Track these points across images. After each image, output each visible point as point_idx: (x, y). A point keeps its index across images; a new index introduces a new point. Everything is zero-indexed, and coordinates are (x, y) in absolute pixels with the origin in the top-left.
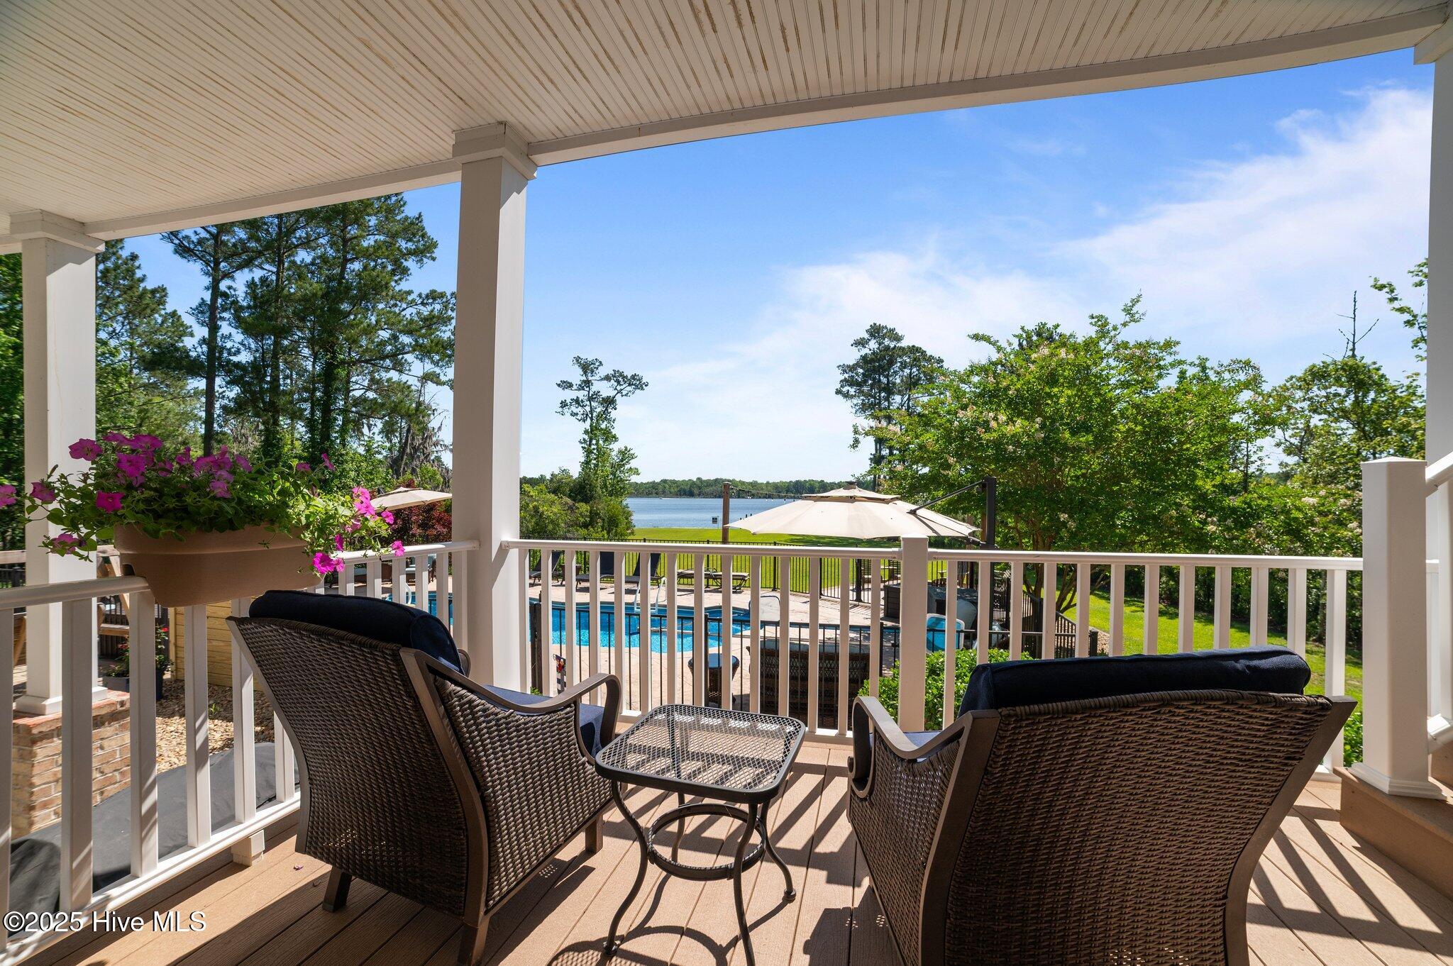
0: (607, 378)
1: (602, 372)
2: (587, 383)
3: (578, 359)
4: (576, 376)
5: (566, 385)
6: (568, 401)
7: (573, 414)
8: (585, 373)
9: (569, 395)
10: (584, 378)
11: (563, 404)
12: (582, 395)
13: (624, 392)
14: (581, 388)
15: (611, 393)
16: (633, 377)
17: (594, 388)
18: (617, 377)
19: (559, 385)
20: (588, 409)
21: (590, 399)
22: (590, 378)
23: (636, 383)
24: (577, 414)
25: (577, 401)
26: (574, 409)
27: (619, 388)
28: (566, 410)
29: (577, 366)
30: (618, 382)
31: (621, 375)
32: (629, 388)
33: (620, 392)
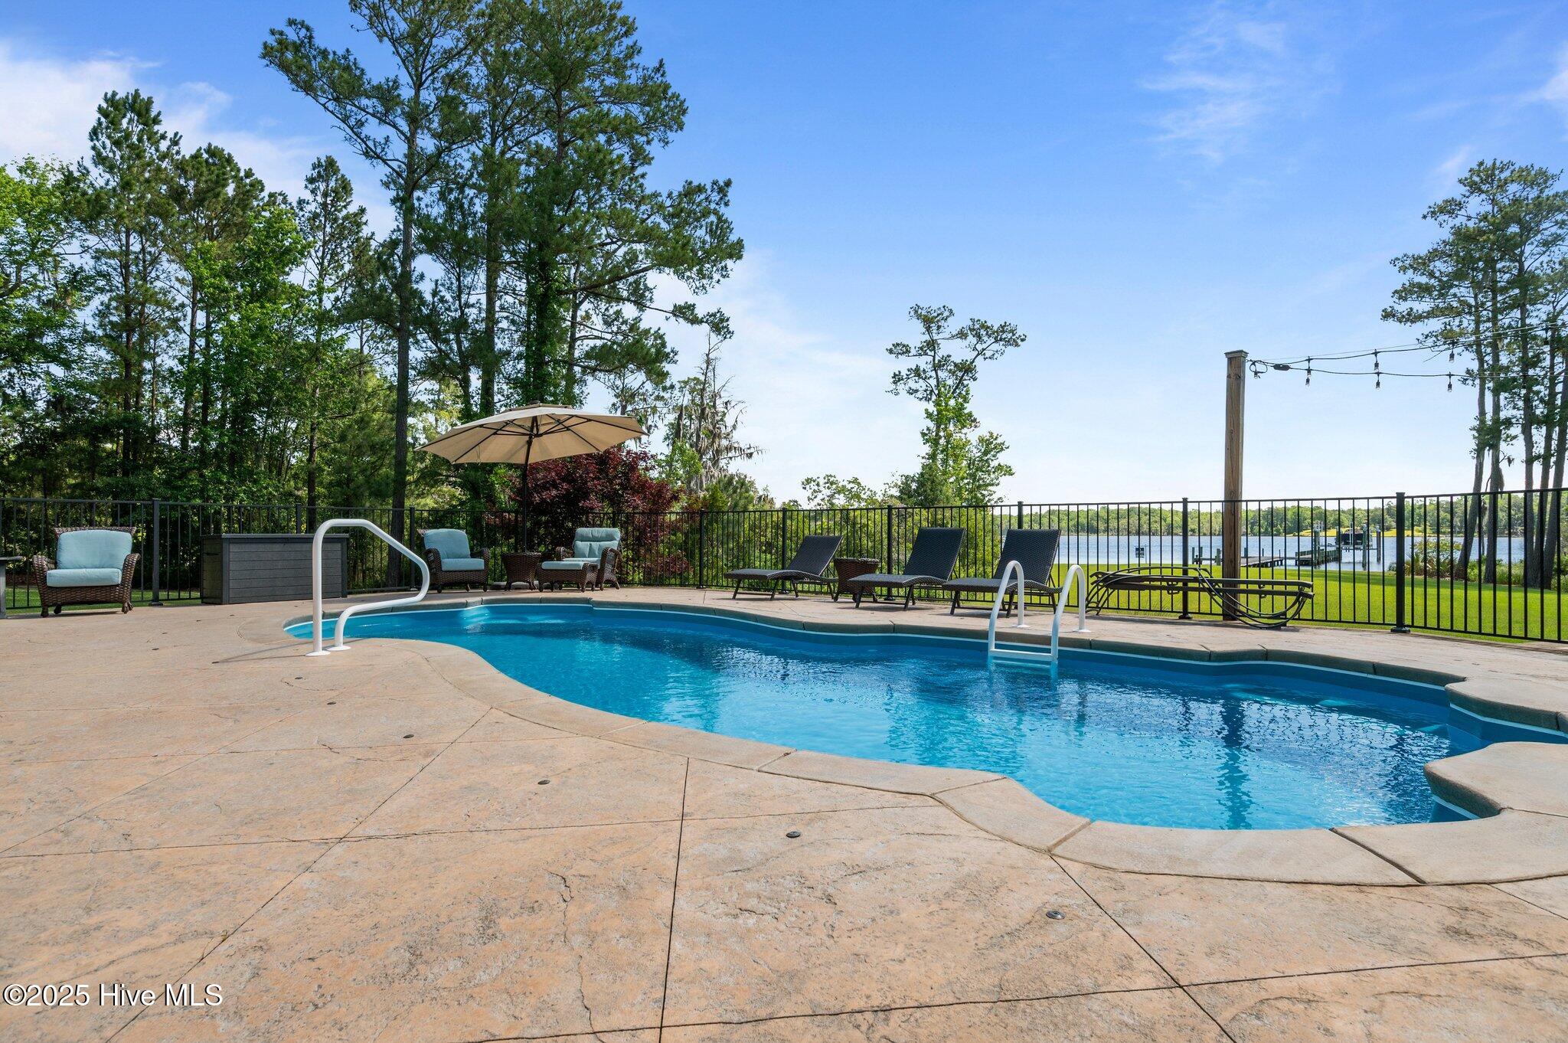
0: (962, 335)
1: (953, 325)
2: (932, 345)
3: (916, 311)
4: (915, 336)
5: (900, 349)
6: (904, 373)
7: (912, 392)
8: (928, 329)
9: (904, 364)
10: (927, 337)
11: (897, 378)
12: (924, 362)
13: (988, 354)
14: (922, 351)
15: (969, 355)
16: (1003, 328)
17: (941, 353)
18: (979, 330)
19: (891, 351)
20: (933, 382)
21: (937, 367)
22: (935, 337)
23: (1006, 335)
24: (917, 391)
25: (917, 372)
26: (912, 384)
27: (979, 347)
28: (901, 386)
29: (915, 320)
30: (979, 337)
31: (984, 326)
32: (995, 347)
33: (981, 353)
